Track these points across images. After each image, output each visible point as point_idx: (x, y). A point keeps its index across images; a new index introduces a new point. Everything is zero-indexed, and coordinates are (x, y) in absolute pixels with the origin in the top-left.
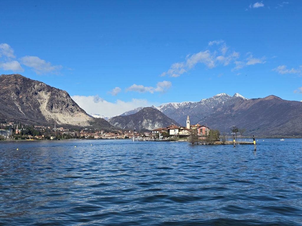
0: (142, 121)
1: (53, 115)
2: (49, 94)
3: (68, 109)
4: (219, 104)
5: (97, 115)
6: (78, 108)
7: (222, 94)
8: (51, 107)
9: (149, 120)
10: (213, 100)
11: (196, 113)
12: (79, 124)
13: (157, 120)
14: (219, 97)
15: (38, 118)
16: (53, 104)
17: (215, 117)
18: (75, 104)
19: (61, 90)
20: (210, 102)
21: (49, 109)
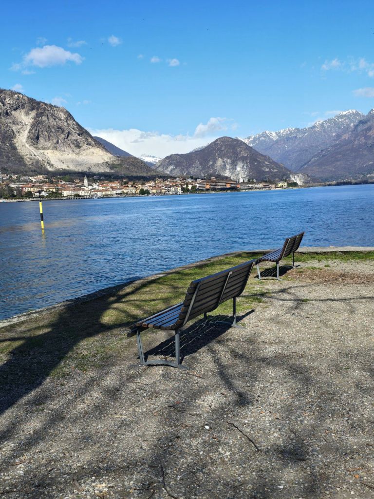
0: (215, 162)
1: (39, 152)
2: (33, 114)
3: (69, 142)
4: (344, 127)
5: (151, 157)
6: (90, 140)
7: (350, 111)
8: (35, 139)
9: (225, 159)
10: (335, 122)
11: (307, 146)
12: (89, 168)
13: (240, 158)
14: (345, 116)
15: (9, 160)
16: (40, 133)
17: (339, 150)
18: (83, 132)
19: (56, 107)
20: (329, 126)
21: (32, 142)
